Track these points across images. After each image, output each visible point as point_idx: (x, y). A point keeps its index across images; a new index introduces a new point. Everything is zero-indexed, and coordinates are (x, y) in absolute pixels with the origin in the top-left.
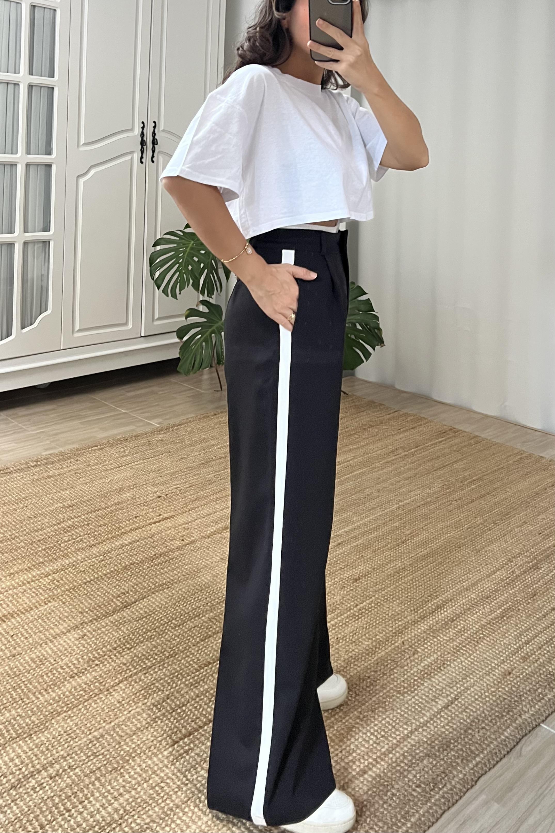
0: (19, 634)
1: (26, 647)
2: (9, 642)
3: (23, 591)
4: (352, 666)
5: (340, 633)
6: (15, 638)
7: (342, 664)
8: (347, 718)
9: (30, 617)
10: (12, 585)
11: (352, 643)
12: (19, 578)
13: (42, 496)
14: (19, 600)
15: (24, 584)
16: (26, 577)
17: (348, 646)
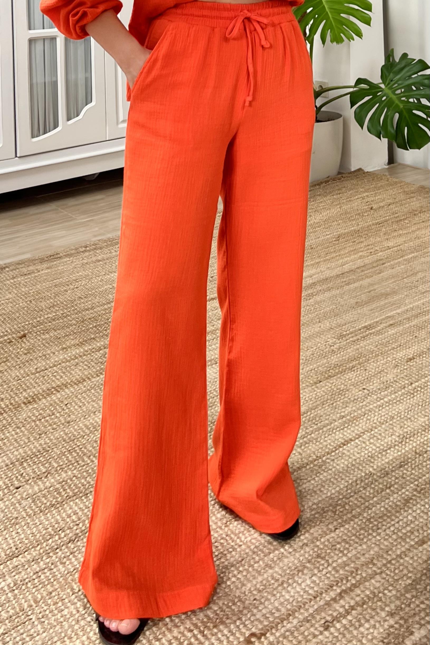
0: (73, 403)
1: (79, 415)
2: (63, 409)
3: (75, 364)
4: (408, 440)
5: (395, 410)
6: (69, 407)
7: (397, 439)
8: (403, 490)
9: (82, 387)
10: (65, 358)
11: (407, 420)
12: (71, 352)
13: (92, 278)
14: (72, 372)
15: (77, 358)
16: (78, 351)
17: (403, 422)
